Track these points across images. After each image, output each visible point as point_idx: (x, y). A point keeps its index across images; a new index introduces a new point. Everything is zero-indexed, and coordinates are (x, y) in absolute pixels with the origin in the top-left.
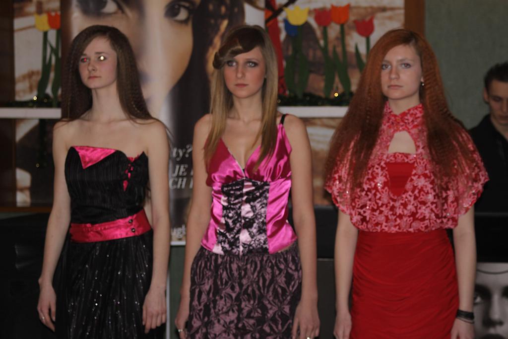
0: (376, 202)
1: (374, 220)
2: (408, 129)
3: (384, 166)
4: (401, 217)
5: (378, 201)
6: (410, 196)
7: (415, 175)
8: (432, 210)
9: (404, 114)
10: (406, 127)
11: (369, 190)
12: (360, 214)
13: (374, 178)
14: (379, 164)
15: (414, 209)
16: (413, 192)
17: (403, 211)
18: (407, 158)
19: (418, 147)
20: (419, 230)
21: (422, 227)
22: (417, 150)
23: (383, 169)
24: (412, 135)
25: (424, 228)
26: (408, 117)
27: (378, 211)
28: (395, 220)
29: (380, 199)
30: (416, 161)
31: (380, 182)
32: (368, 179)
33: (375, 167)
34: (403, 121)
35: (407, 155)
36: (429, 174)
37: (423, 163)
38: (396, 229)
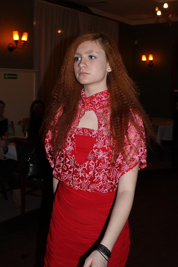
0: (66, 165)
1: (65, 178)
2: (96, 109)
3: (74, 138)
5: (67, 165)
6: (93, 164)
7: (96, 148)
8: (105, 173)
9: (92, 97)
10: (94, 107)
14: (70, 136)
17: (85, 175)
18: (91, 134)
19: (100, 125)
20: (95, 190)
21: (97, 188)
22: (99, 128)
23: (72, 140)
25: (99, 188)
26: (95, 100)
27: (68, 172)
28: (79, 181)
29: (69, 163)
30: (98, 137)
33: (68, 138)
34: (91, 103)
35: (91, 131)
36: (107, 148)
37: (103, 139)
38: (78, 187)
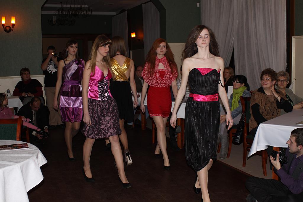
3: (158, 72)
4: (162, 84)
7: (165, 74)
9: (161, 59)
10: (162, 62)
11: (155, 78)
12: (151, 83)
13: (156, 75)
15: (165, 82)
16: (166, 78)
22: (165, 68)
24: (163, 64)
30: (165, 71)
31: (158, 75)
32: (154, 75)
33: (156, 72)
35: (163, 69)
